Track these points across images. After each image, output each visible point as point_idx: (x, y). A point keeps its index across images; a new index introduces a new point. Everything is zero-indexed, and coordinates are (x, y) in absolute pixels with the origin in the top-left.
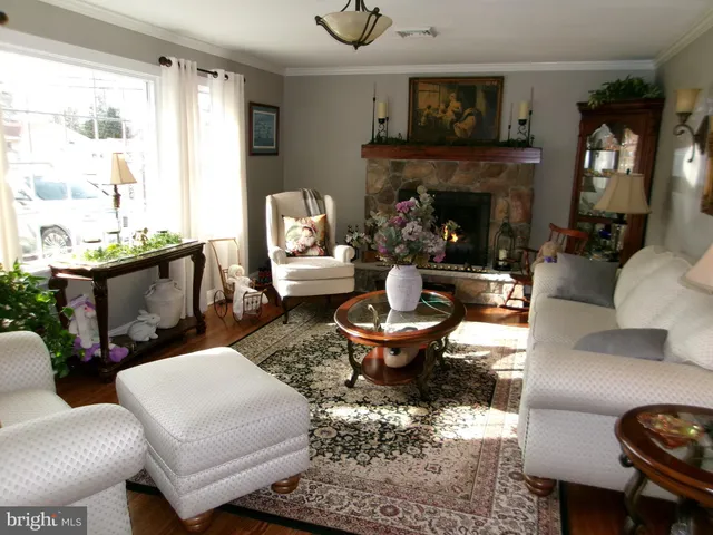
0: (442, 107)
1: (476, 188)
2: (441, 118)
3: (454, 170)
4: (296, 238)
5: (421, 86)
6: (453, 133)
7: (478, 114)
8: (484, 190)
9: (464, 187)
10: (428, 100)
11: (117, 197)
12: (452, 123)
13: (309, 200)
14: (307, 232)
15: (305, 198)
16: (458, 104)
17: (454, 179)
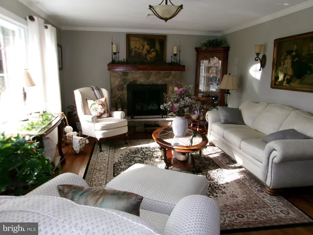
0: (141, 48)
1: (160, 82)
2: (141, 53)
3: (151, 75)
4: (96, 110)
5: (131, 38)
6: (146, 59)
7: (156, 51)
8: (163, 83)
9: (155, 82)
10: (135, 44)
11: (25, 94)
12: (146, 55)
13: (95, 91)
14: (100, 106)
15: (93, 90)
16: (148, 47)
17: (151, 79)
